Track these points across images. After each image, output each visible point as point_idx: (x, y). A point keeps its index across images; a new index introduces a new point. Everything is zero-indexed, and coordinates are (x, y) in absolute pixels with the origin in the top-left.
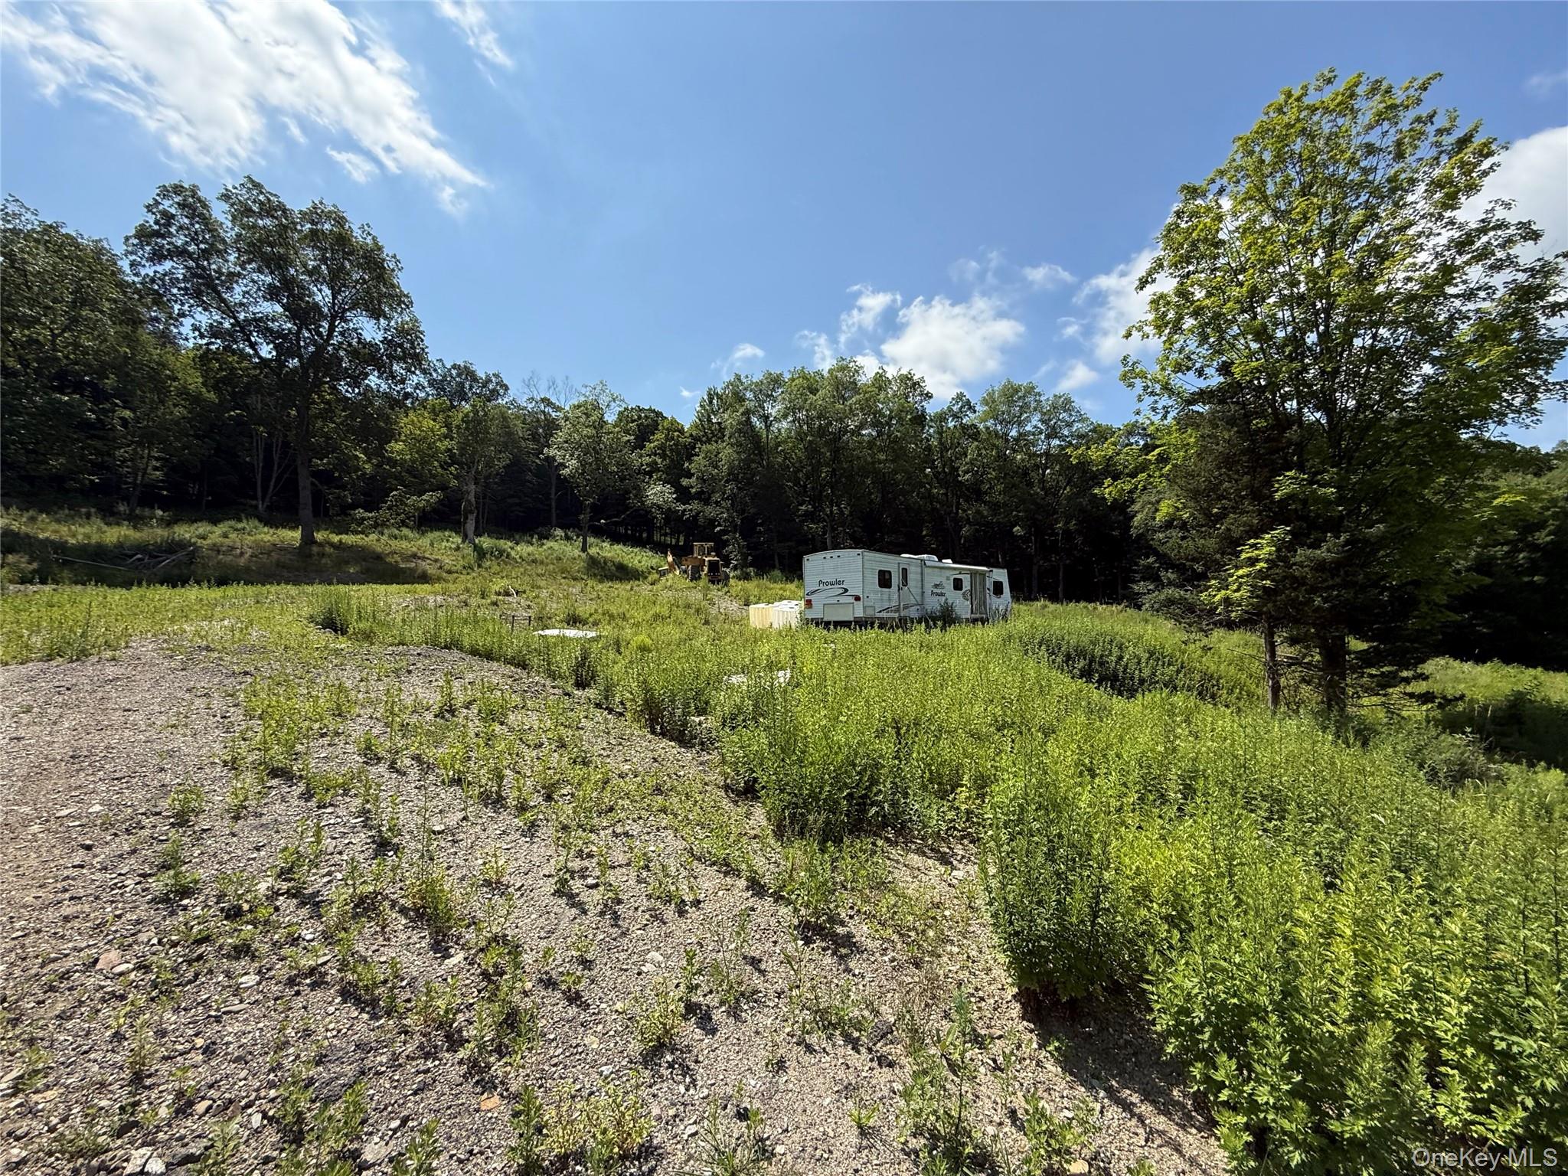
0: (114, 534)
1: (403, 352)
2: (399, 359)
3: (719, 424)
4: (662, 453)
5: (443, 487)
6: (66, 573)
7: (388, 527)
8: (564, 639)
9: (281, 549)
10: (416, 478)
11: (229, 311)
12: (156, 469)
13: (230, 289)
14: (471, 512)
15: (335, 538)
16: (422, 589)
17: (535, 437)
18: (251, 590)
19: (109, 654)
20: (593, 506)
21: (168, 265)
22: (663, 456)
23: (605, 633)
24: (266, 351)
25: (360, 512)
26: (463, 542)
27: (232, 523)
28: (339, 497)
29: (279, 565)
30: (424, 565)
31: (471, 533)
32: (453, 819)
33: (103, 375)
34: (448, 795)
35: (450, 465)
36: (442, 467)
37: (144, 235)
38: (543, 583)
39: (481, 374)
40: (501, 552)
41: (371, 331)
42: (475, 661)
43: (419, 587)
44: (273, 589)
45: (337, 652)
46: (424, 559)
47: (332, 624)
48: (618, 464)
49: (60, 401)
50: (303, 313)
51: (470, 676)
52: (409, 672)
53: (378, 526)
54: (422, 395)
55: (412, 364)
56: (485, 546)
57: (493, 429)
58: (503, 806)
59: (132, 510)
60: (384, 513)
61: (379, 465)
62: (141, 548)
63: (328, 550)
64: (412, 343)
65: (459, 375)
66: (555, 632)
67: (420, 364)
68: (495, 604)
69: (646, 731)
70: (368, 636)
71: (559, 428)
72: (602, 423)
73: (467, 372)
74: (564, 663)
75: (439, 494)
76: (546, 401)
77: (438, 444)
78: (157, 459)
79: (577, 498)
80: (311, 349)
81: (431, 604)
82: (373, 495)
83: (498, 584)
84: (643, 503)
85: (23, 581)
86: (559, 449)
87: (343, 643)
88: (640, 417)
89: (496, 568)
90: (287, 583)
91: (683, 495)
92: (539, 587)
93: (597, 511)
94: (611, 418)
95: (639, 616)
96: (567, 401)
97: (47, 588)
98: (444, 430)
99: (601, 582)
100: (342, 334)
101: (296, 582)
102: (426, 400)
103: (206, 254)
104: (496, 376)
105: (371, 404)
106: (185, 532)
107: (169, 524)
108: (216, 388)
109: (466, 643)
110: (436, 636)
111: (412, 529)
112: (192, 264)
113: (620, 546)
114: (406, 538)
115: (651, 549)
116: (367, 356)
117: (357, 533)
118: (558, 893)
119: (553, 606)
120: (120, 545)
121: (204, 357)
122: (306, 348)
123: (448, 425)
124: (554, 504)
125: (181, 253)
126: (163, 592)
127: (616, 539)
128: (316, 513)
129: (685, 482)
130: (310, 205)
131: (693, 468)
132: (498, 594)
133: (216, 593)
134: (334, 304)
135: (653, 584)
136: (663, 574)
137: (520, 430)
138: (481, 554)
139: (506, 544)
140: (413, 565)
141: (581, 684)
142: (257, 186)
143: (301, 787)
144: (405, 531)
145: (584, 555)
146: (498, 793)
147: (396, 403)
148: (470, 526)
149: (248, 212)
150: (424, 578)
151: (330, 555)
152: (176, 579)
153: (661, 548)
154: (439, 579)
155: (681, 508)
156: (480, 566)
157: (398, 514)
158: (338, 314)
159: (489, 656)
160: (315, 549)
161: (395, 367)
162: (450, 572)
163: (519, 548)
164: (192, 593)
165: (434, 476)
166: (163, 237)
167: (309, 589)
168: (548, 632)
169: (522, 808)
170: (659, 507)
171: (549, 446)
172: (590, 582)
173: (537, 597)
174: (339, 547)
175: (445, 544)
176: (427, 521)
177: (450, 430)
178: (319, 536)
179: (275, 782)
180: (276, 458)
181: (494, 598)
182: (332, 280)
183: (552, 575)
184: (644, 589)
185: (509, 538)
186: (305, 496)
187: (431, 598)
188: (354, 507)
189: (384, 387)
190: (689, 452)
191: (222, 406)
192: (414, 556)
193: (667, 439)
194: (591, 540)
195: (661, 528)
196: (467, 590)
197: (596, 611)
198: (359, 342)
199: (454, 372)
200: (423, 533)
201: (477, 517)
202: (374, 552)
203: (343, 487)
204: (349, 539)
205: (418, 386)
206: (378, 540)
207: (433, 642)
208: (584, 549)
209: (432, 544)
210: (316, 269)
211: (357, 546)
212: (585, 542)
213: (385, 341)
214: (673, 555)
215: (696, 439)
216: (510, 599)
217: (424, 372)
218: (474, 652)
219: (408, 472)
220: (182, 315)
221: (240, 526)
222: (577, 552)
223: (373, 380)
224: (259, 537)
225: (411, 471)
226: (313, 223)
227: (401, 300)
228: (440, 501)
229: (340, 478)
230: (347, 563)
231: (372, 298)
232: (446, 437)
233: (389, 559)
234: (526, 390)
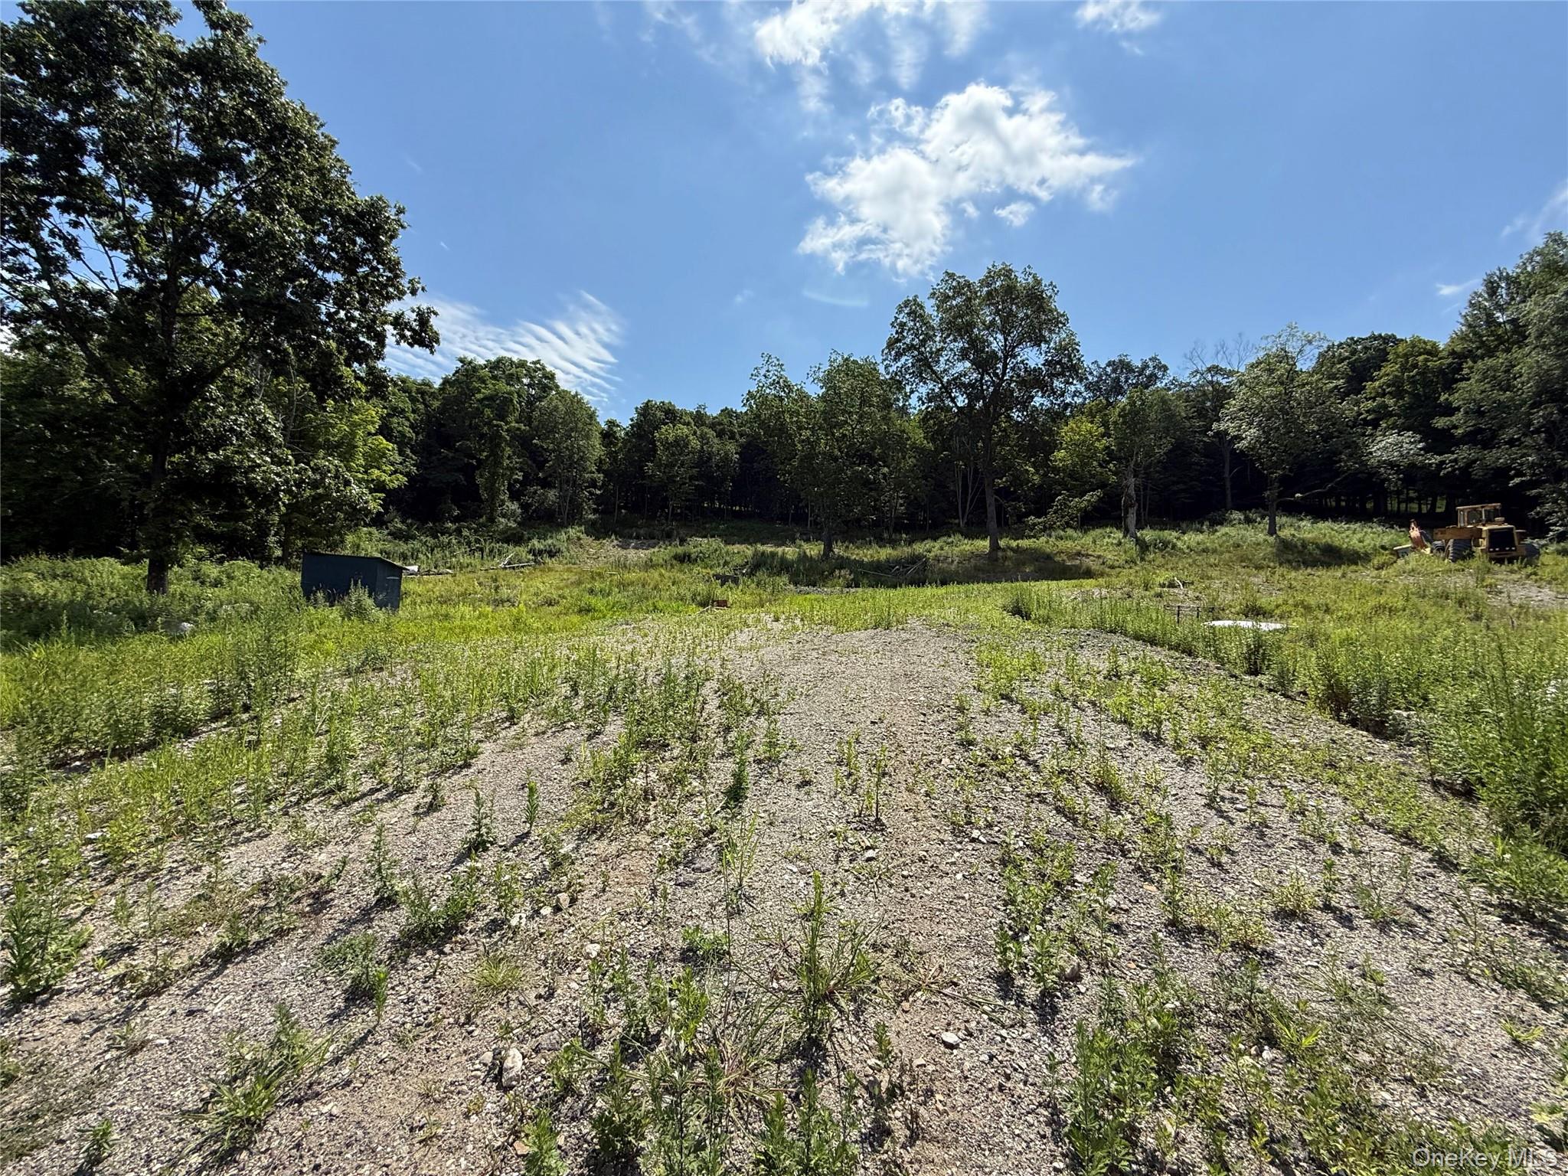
0: (884, 553)
1: (1062, 367)
2: (1057, 375)
3: (1513, 322)
4: (1397, 388)
5: (1103, 485)
6: (865, 581)
7: (1054, 529)
8: (1237, 630)
9: (977, 555)
10: (1077, 482)
11: (938, 378)
12: (901, 505)
13: (938, 362)
14: (1132, 506)
15: (1014, 544)
16: (1088, 584)
17: (1201, 413)
18: (962, 588)
19: (900, 627)
20: (1283, 480)
21: (903, 359)
22: (1398, 394)
23: (1295, 625)
24: (962, 401)
25: (1032, 519)
26: (1125, 537)
27: (945, 538)
28: (1015, 508)
29: (977, 568)
30: (1088, 562)
31: (1132, 528)
32: (1123, 743)
33: (873, 448)
34: (1117, 728)
35: (1108, 462)
36: (1100, 465)
37: (891, 344)
38: (1215, 574)
39: (1137, 363)
40: (1166, 544)
41: (1033, 357)
42: (1139, 645)
43: (1085, 582)
44: (975, 586)
45: (1027, 631)
46: (1087, 556)
47: (1019, 610)
48: (1319, 421)
49: (857, 471)
50: (984, 362)
51: (1134, 654)
52: (1082, 647)
53: (1047, 529)
54: (1079, 401)
55: (1070, 376)
56: (1147, 539)
57: (1153, 416)
58: (1161, 743)
59: (890, 536)
60: (1051, 516)
61: (1045, 475)
62: (898, 562)
63: (1010, 553)
64: (1069, 356)
65: (1114, 371)
66: (1227, 623)
67: (1077, 374)
68: (1159, 595)
69: (1327, 715)
70: (1047, 621)
71: (1231, 396)
72: (1292, 374)
73: (1123, 366)
74: (1234, 650)
75: (1099, 493)
76: (1215, 370)
77: (1097, 444)
78: (901, 498)
79: (1259, 472)
80: (991, 389)
81: (1096, 595)
82: (1041, 502)
83: (1163, 577)
84: (1364, 464)
85: (849, 586)
86: (1232, 420)
87: (1028, 625)
88: (1354, 352)
89: (1160, 560)
90: (984, 582)
91: (1440, 441)
92: (1210, 578)
93: (1288, 484)
94: (1305, 364)
95: (1349, 607)
96: (1240, 362)
97: (860, 590)
98: (1102, 430)
99: (1296, 569)
100: (1012, 369)
101: (990, 582)
102: (1083, 404)
103: (923, 343)
104: (1153, 359)
105: (1036, 421)
106: (920, 548)
107: (910, 543)
108: (933, 440)
109: (1130, 627)
110: (1103, 622)
111: (1075, 529)
112: (916, 353)
113: (1329, 524)
114: (1071, 538)
115: (1380, 523)
116: (1035, 381)
117: (1030, 537)
118: (1208, 806)
119: (1226, 598)
120: (888, 561)
121: (926, 417)
122: (987, 390)
123: (1105, 424)
124: (1228, 484)
125: (911, 347)
126: (913, 590)
127: (1320, 514)
128: (999, 524)
129: (1440, 422)
130: (985, 272)
131: (1456, 399)
132: (1163, 586)
133: (942, 591)
134: (1006, 345)
135: (1379, 568)
136: (1398, 554)
137: (1182, 409)
138: (1144, 547)
139: (1170, 535)
140: (1078, 562)
141: (1254, 671)
142: (951, 276)
143: (1018, 707)
144: (1070, 531)
145: (1271, 539)
146: (1158, 735)
147: (1057, 416)
148: (1132, 519)
149: (947, 298)
150: (1088, 574)
151: (1011, 558)
152: (919, 582)
153: (1402, 521)
154: (1102, 575)
155: (1435, 459)
156: (1142, 559)
157: (1063, 517)
158: (1009, 353)
159: (1152, 641)
160: (1000, 554)
161: (1056, 383)
162: (1112, 567)
163: (1186, 538)
164: (929, 591)
165: (1094, 476)
166: (900, 341)
167: (999, 586)
168: (1217, 623)
169: (1178, 746)
170: (1392, 465)
171: (1218, 420)
172: (1279, 571)
173: (1208, 588)
174: (1017, 550)
175: (1106, 540)
176: (1089, 520)
177: (1107, 428)
178: (1002, 543)
179: (1003, 701)
180: (970, 484)
181: (1158, 590)
182: (1003, 326)
183: (1229, 565)
184: (1366, 576)
185: (1174, 527)
186: (991, 511)
187: (1097, 592)
188: (1027, 515)
189: (1047, 403)
190: (1450, 377)
191: (937, 451)
192: (1079, 554)
193: (1404, 368)
194: (1281, 520)
195: (1398, 493)
196: (1130, 583)
197: (1286, 602)
198: (1026, 371)
199: (1109, 370)
200: (1086, 532)
201: (1138, 510)
202: (1044, 553)
203: (1018, 499)
204: (1024, 543)
205: (1076, 394)
206: (1047, 542)
207: (1100, 626)
208: (1272, 531)
209: (1094, 542)
210: (993, 322)
211: (1031, 549)
212: (1272, 524)
213: (1047, 363)
214: (1420, 526)
215: (1460, 357)
216: (1176, 591)
217: (1081, 380)
218: (1137, 637)
219: (1070, 476)
220: (912, 392)
221: (950, 540)
222: (1261, 537)
223: (1038, 401)
224: (962, 547)
225: (1072, 475)
226: (989, 285)
227: (1057, 321)
228: (1100, 499)
229: (1015, 491)
230: (1024, 564)
231: (1034, 328)
232: (1103, 436)
233: (1057, 559)
234: (1189, 364)
